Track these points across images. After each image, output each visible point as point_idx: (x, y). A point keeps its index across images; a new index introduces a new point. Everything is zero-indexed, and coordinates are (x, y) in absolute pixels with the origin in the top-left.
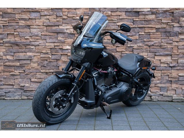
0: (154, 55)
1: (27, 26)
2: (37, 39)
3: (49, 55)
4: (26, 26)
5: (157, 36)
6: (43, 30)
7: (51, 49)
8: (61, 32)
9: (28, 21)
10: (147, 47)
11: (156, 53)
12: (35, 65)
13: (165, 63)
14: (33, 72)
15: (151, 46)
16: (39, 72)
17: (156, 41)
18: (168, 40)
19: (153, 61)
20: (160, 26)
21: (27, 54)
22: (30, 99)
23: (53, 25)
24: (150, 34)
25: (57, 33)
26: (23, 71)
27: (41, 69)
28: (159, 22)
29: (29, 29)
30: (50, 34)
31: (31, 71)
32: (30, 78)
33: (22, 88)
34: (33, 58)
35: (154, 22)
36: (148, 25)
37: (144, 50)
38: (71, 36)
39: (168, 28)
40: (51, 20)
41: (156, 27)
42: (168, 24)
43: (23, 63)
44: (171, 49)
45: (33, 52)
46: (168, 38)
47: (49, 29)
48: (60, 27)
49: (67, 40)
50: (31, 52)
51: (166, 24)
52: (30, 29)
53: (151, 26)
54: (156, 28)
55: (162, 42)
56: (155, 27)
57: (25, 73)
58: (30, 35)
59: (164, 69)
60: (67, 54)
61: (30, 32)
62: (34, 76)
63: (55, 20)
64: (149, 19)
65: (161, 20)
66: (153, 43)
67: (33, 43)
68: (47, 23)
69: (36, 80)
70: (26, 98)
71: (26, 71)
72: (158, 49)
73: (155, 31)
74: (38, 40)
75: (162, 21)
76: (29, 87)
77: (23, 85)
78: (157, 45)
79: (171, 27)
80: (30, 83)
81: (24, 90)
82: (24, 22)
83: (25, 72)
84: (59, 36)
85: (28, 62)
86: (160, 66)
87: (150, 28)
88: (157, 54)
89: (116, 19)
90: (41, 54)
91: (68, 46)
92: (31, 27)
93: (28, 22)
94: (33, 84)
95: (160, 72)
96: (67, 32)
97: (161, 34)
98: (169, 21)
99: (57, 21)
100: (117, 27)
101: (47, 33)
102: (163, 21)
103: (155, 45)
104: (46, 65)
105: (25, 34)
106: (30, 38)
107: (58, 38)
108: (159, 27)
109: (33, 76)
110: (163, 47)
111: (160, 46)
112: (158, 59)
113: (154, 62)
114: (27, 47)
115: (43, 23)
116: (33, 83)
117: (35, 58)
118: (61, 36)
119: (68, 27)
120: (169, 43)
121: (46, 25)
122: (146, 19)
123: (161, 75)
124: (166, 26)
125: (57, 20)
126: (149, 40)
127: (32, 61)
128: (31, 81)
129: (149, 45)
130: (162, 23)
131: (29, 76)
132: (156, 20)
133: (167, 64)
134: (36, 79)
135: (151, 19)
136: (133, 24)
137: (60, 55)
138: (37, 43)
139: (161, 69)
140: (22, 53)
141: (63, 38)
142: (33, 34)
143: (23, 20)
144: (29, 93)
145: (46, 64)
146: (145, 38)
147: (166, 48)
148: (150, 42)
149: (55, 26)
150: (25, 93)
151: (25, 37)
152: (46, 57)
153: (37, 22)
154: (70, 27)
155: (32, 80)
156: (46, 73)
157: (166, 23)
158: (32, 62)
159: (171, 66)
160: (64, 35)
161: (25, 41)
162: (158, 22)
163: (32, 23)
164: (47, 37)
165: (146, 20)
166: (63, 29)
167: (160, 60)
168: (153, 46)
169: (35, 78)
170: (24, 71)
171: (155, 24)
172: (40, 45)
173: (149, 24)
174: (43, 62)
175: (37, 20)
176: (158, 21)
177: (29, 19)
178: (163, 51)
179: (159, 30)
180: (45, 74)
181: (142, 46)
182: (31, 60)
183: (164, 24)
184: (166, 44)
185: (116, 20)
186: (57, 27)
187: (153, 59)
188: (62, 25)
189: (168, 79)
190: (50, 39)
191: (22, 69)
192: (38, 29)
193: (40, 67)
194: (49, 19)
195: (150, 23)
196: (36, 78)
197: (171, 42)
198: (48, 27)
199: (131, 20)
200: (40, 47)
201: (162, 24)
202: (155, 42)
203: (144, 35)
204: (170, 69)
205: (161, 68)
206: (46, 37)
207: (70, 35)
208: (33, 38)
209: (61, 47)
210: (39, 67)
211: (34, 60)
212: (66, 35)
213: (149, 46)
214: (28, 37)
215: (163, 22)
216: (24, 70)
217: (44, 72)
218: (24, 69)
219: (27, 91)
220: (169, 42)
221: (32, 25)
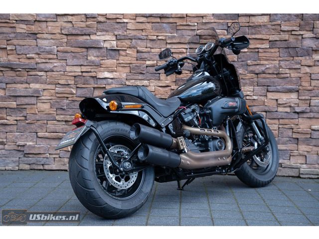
0: (266, 90)
1: (31, 33)
2: (49, 59)
3: (72, 89)
4: (30, 35)
5: (272, 56)
6: (60, 41)
7: (75, 77)
8: (94, 46)
9: (32, 25)
10: (253, 76)
11: (269, 87)
12: (46, 107)
13: (285, 105)
14: (42, 119)
15: (260, 74)
16: (52, 119)
17: (269, 65)
18: (293, 62)
19: (264, 101)
20: (278, 37)
21: (31, 87)
22: (34, 170)
23: (79, 33)
24: (258, 52)
25: (87, 48)
26: (23, 118)
27: (57, 115)
28: (276, 29)
29: (34, 41)
30: (73, 49)
31: (37, 117)
32: (36, 130)
33: (20, 149)
34: (41, 93)
35: (266, 30)
36: (255, 34)
37: (248, 82)
38: (113, 53)
39: (292, 39)
40: (76, 24)
41: (271, 39)
42: (293, 33)
43: (23, 103)
44: (296, 80)
45: (42, 83)
46: (293, 60)
47: (72, 40)
48: (93, 37)
49: (106, 61)
50: (37, 82)
51: (290, 33)
52: (36, 40)
53: (261, 38)
54: (270, 41)
55: (281, 67)
56: (268, 38)
57: (27, 122)
58: (38, 51)
59: (283, 117)
60: (105, 88)
61: (37, 46)
62: (43, 126)
63: (83, 25)
64: (256, 24)
65: (280, 25)
66: (263, 68)
67: (42, 66)
68: (68, 28)
69: (47, 134)
70: (27, 167)
71: (28, 117)
72: (273, 80)
73: (268, 47)
74: (51, 61)
75: (281, 27)
76: (34, 147)
77: (22, 143)
78: (270, 72)
79: (297, 39)
80: (35, 140)
81: (25, 152)
82: (24, 26)
83: (26, 120)
84: (90, 54)
85: (33, 100)
86: (277, 111)
87: (258, 41)
88: (271, 89)
89: (196, 24)
90: (56, 87)
91: (106, 73)
92: (38, 36)
93: (33, 27)
94: (42, 142)
95: (276, 121)
96: (105, 46)
97: (279, 52)
98: (295, 28)
99: (87, 26)
100: (197, 39)
101: (69, 49)
102: (283, 28)
103: (267, 71)
104: (65, 108)
105: (27, 49)
106: (37, 56)
107: (89, 58)
108: (275, 39)
109: (41, 127)
110: (282, 76)
111: (277, 74)
112: (272, 98)
113: (266, 104)
114: (31, 73)
115: (61, 30)
116: (40, 139)
117: (45, 93)
118: (95, 55)
119: (107, 38)
120: (295, 69)
121: (67, 33)
122: (252, 23)
123: (279, 128)
124: (289, 37)
125: (88, 23)
126: (256, 63)
127: (40, 98)
128: (37, 137)
129: (257, 72)
130: (281, 31)
131: (35, 126)
132: (269, 26)
133: (290, 107)
134: (46, 132)
135: (261, 24)
136: (226, 34)
137: (93, 89)
138: (49, 66)
139: (279, 117)
140: (22, 85)
141: (98, 57)
142: (42, 50)
143: (23, 22)
144: (34, 159)
145: (65, 104)
146: (249, 58)
147: (287, 77)
148: (258, 67)
149: (82, 35)
150: (26, 159)
151: (28, 55)
152: (66, 92)
153: (50, 27)
154: (110, 37)
155: (40, 134)
156: (66, 121)
157: (288, 31)
158: (40, 101)
159: (297, 111)
160: (99, 52)
161: (27, 61)
162: (273, 29)
163: (40, 29)
164: (69, 55)
165: (251, 25)
166: (98, 41)
167: (277, 100)
168: (264, 75)
169: (45, 130)
170: (26, 117)
171: (269, 33)
172: (55, 70)
173: (258, 34)
174: (61, 102)
175: (50, 24)
176: (274, 27)
177: (35, 21)
178: (282, 83)
179: (276, 44)
180: (64, 123)
181: (244, 73)
182: (37, 97)
183: (286, 33)
184: (287, 71)
185: (195, 26)
186: (88, 37)
187: (263, 98)
188: (96, 34)
189: (292, 135)
190: (73, 59)
191: (20, 114)
192: (52, 41)
193: (55, 110)
194: (71, 22)
195: (258, 31)
196: (48, 131)
197: (298, 66)
198: (70, 38)
199: (223, 25)
200: (54, 73)
201: (281, 33)
202: (267, 66)
203: (248, 53)
204: (296, 116)
205: (279, 115)
206: (66, 54)
207: (111, 52)
208: (41, 56)
209: (93, 74)
210: (53, 111)
211: (43, 98)
212: (104, 52)
213: (257, 74)
214: (33, 55)
215: (283, 30)
216: (25, 115)
217: (61, 120)
218: (24, 113)
219: (29, 154)
220: (294, 67)
221: (40, 32)
